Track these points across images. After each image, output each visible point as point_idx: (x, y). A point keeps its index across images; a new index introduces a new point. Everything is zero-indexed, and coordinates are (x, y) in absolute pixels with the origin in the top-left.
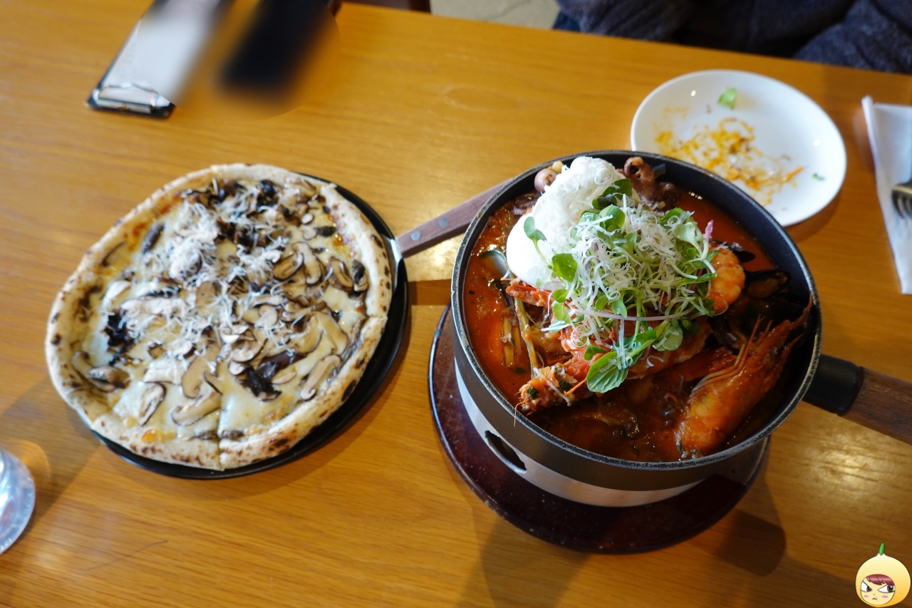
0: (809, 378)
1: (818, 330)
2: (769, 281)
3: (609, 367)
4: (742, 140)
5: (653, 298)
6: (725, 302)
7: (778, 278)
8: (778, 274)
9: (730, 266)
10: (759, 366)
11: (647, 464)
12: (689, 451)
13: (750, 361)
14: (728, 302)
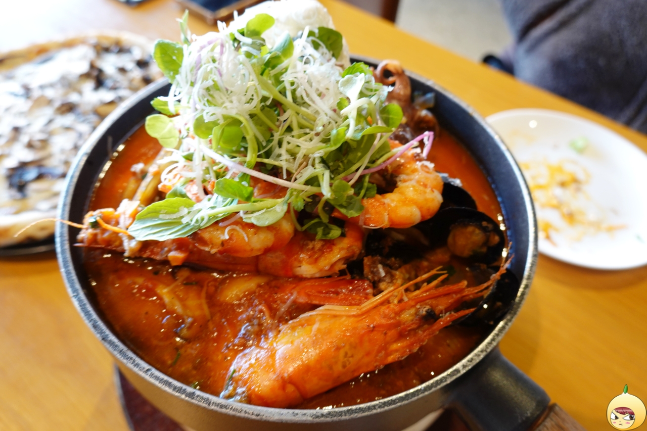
0: (457, 371)
1: (509, 317)
2: (470, 229)
3: (174, 216)
4: (575, 180)
5: (283, 162)
6: (386, 218)
7: (484, 229)
8: (484, 224)
9: (425, 186)
10: (390, 318)
11: (148, 370)
12: (235, 389)
13: (384, 309)
14: (390, 220)
